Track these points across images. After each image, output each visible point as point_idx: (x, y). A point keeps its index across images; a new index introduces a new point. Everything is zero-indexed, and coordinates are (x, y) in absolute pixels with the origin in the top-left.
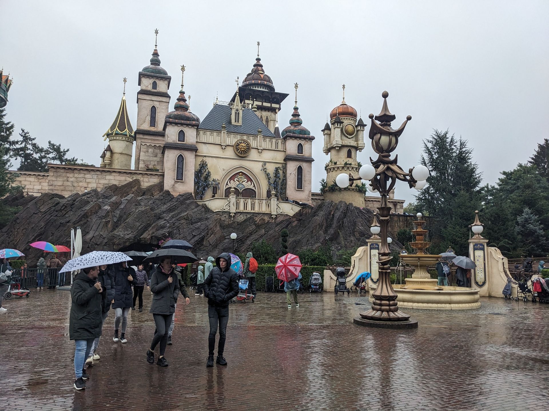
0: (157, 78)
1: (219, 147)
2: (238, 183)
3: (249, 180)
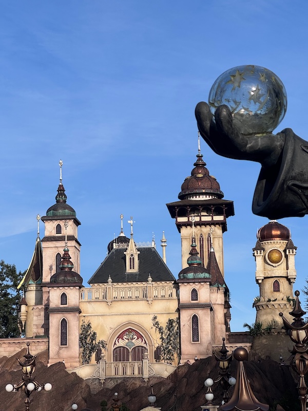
0: (61, 219)
2: (127, 341)
3: (140, 336)
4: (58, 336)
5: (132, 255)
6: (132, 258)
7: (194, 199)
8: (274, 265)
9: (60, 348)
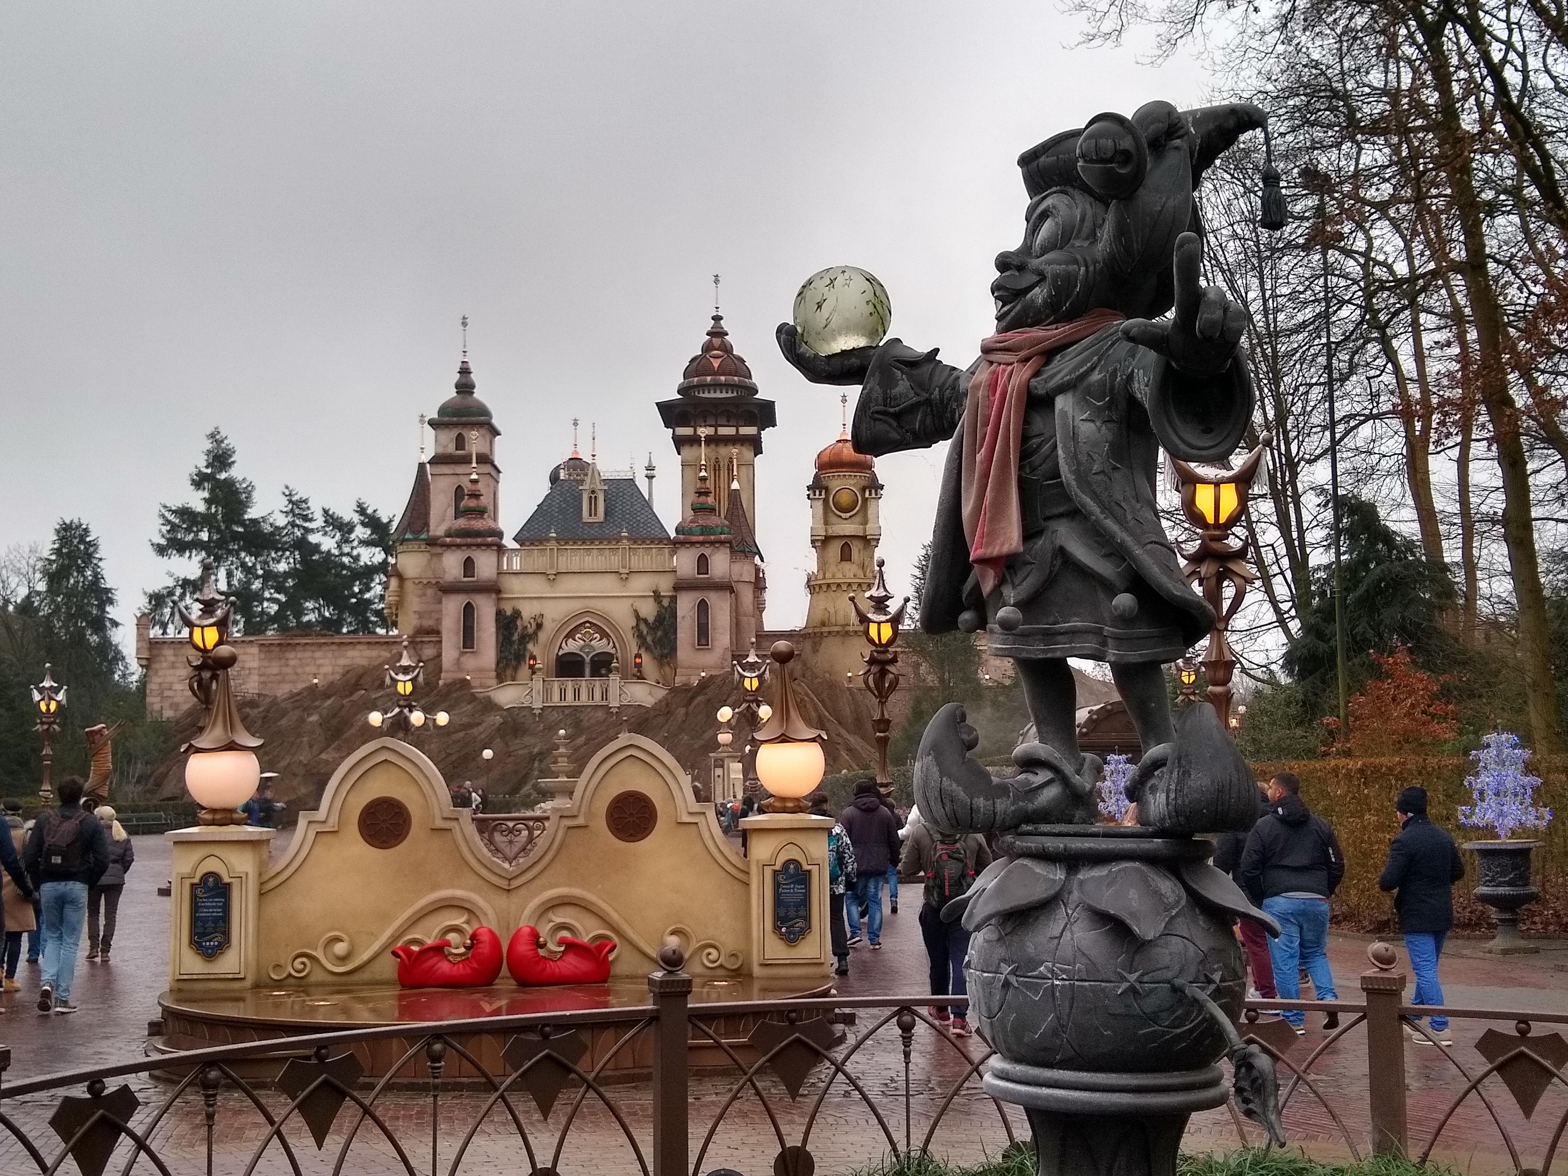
0: (465, 425)
2: (582, 643)
3: (604, 635)
4: (458, 633)
5: (593, 492)
6: (593, 496)
7: (706, 395)
8: (843, 515)
9: (462, 654)
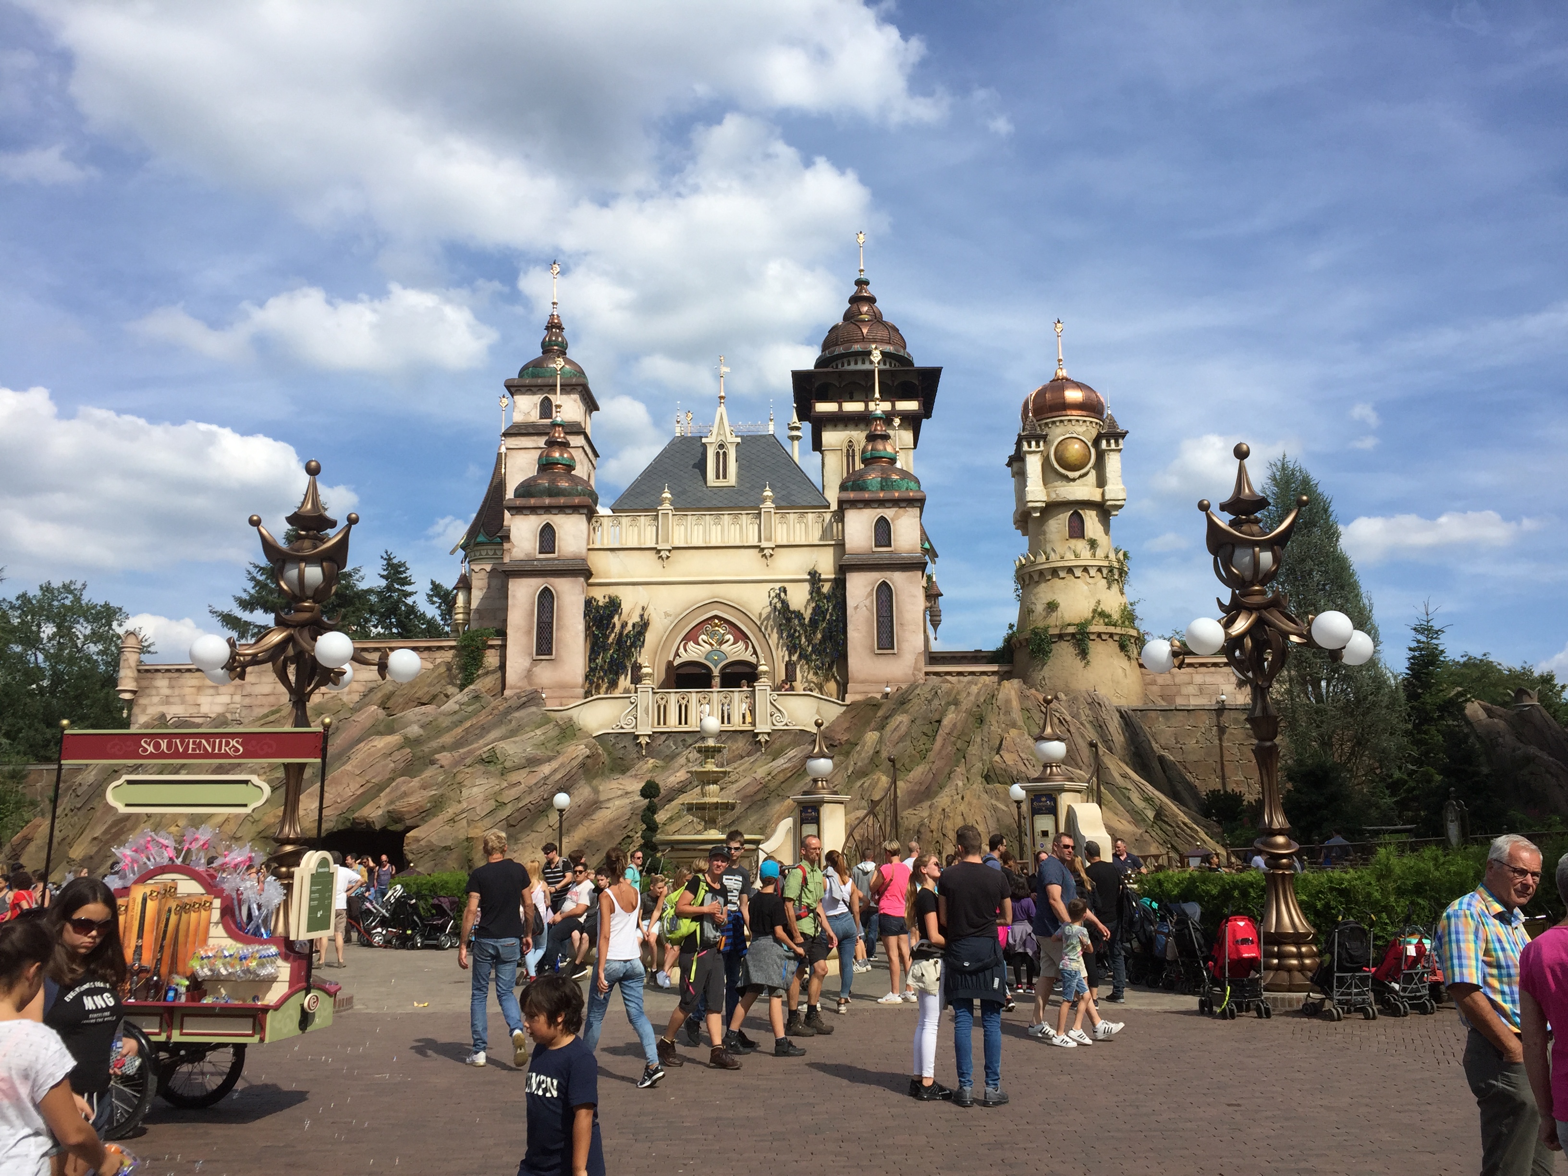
0: (555, 388)
1: (652, 555)
2: (708, 647)
3: (740, 636)
4: (529, 632)
5: (721, 446)
6: (721, 452)
7: (852, 367)
8: (1071, 474)
9: (535, 662)
